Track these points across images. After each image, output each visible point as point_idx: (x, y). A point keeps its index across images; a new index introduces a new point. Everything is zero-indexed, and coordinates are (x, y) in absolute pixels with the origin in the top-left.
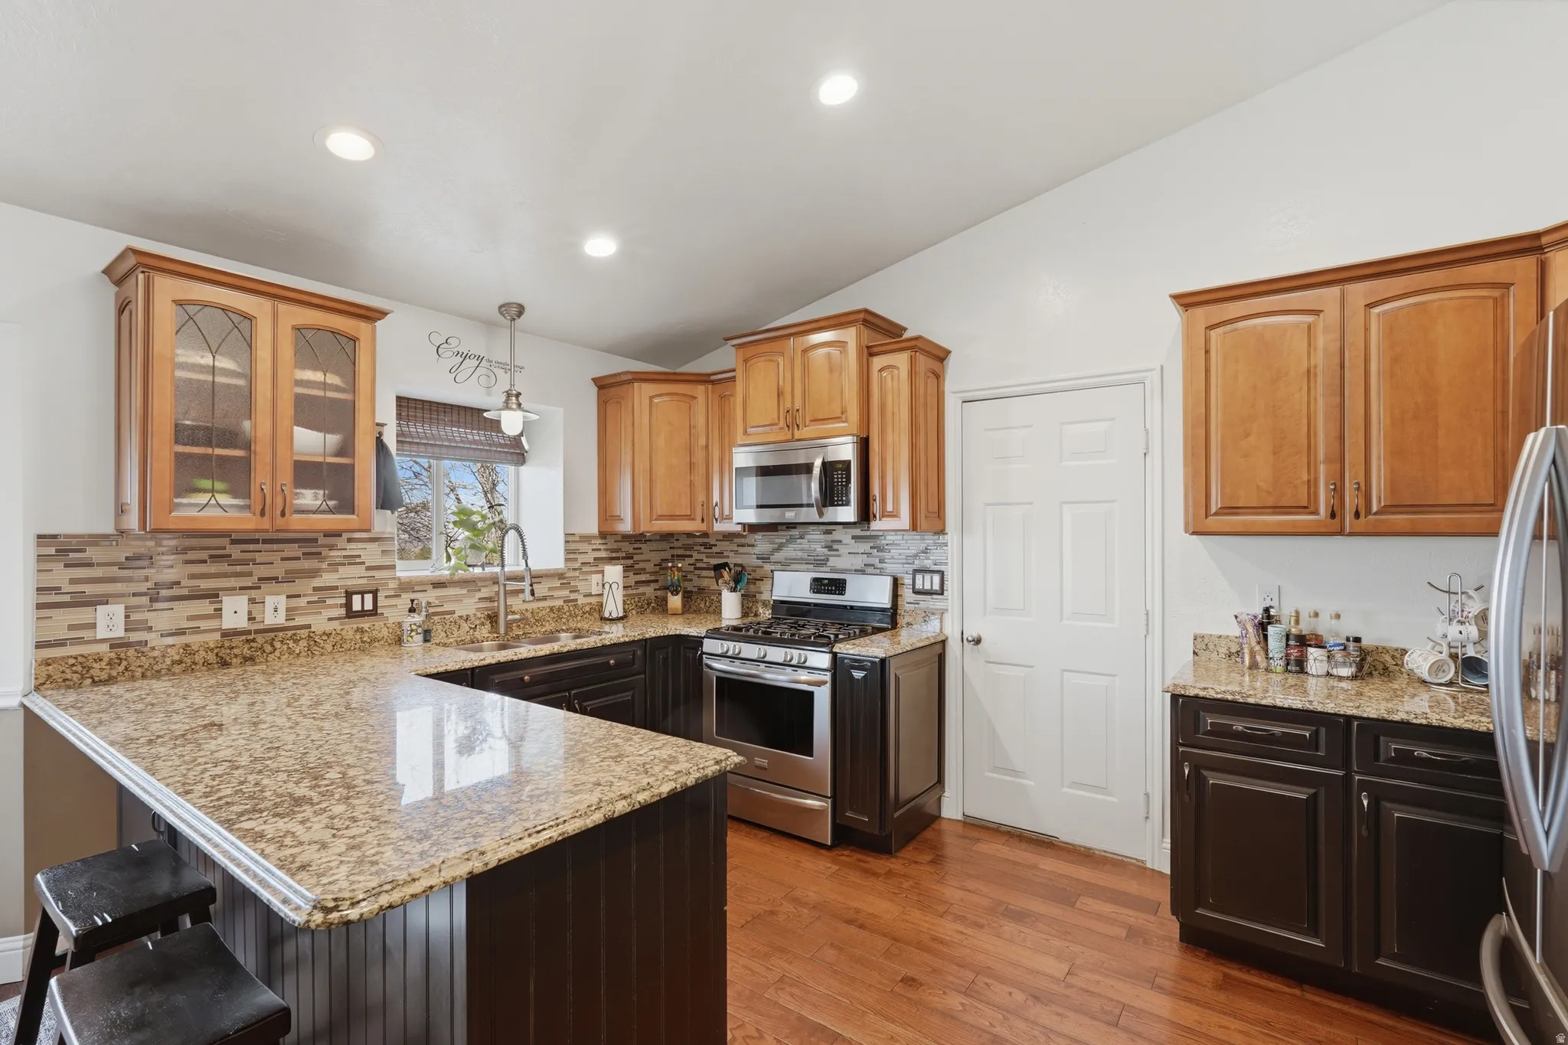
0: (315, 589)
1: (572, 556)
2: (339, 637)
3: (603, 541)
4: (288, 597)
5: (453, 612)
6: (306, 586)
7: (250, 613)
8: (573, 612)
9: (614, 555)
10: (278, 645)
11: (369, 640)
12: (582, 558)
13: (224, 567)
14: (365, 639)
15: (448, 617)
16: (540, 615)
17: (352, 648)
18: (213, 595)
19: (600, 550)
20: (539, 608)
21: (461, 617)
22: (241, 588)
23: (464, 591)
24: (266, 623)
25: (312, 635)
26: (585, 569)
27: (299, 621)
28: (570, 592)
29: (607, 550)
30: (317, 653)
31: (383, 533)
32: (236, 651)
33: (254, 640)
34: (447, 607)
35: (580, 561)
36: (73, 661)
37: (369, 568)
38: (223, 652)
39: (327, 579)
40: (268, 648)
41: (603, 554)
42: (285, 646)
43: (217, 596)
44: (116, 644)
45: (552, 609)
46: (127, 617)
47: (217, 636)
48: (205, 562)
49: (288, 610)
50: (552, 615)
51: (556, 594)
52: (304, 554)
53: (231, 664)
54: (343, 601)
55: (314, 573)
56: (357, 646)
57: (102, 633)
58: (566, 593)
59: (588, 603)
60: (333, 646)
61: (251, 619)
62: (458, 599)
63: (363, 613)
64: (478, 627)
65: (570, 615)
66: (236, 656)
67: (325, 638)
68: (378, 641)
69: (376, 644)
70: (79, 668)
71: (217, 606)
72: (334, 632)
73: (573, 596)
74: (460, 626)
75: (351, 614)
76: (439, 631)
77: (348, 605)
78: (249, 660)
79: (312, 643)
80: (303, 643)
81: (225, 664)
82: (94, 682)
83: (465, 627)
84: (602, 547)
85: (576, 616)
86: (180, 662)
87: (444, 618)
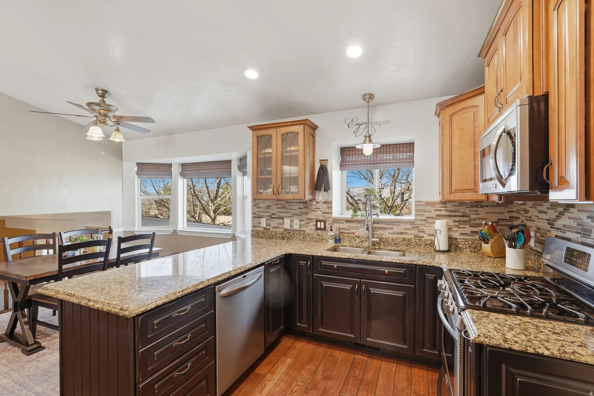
0: (308, 219)
1: (419, 213)
2: (312, 236)
3: (443, 206)
4: (300, 220)
5: (354, 233)
6: (304, 217)
7: (290, 224)
8: (418, 243)
9: (452, 214)
10: (296, 235)
11: (321, 239)
12: (427, 214)
13: (284, 210)
14: (320, 238)
15: (350, 235)
16: (397, 241)
17: (316, 241)
18: (282, 218)
19: (441, 210)
20: (396, 238)
21: (356, 236)
22: (288, 217)
23: (359, 225)
24: (294, 228)
25: (304, 234)
26: (429, 220)
27: (303, 229)
28: (418, 232)
29: (446, 211)
30: (306, 240)
31: (328, 200)
32: (286, 235)
33: (290, 233)
34: (352, 231)
35: (426, 216)
36: (256, 231)
37: (324, 213)
38: (283, 235)
39: (310, 216)
40: (293, 236)
41: (444, 213)
42: (297, 236)
43: (283, 218)
44: (265, 229)
45: (404, 239)
46: (266, 222)
47: (283, 230)
48: (281, 208)
49: (300, 225)
50: (404, 242)
51: (408, 232)
52: (304, 207)
53: (285, 239)
54: (315, 224)
55: (307, 213)
56: (318, 240)
57: (262, 226)
58: (415, 232)
59: (429, 240)
60: (310, 239)
61: (291, 226)
62: (357, 228)
63: (320, 229)
64: (364, 241)
65: (416, 244)
66: (286, 237)
67: (308, 235)
68: (325, 240)
69: (324, 241)
70: (257, 233)
71: (283, 221)
72: (311, 234)
73: (421, 234)
74: (355, 239)
75: (317, 229)
76: (347, 240)
77: (316, 225)
78: (289, 238)
79: (304, 236)
80: (302, 236)
81: (283, 239)
82: (260, 237)
83: (358, 240)
84: (443, 209)
85: (421, 246)
86: (274, 236)
87: (349, 235)
